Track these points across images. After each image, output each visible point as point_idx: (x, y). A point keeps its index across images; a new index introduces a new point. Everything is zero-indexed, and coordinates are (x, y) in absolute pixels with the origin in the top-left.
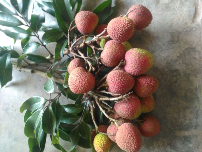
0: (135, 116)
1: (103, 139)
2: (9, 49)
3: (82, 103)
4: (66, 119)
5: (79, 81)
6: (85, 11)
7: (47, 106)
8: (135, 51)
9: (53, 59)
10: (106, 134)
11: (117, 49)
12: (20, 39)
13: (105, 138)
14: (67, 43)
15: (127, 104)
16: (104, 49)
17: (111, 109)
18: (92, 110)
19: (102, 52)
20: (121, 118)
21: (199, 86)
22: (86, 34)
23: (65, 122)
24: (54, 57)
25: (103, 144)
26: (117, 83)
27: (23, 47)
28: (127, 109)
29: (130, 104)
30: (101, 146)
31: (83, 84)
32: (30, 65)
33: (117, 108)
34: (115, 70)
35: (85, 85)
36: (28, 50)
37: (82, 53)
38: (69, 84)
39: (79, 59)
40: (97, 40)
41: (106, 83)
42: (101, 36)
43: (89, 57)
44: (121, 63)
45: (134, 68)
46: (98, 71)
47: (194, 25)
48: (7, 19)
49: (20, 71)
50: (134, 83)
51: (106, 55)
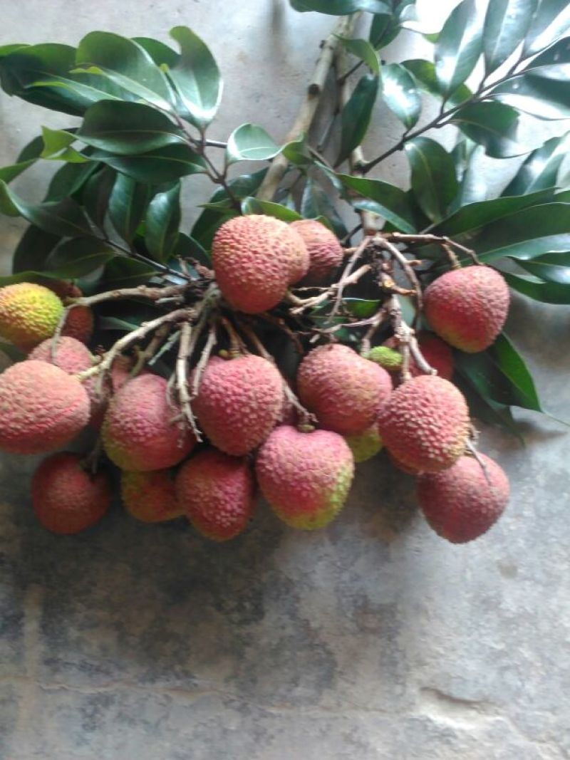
0: (113, 442)
1: (42, 319)
2: (403, 13)
3: (180, 259)
4: (127, 192)
5: (259, 250)
6: (506, 306)
7: (181, 127)
8: (343, 468)
9: (352, 173)
10: (58, 330)
11: (359, 404)
12: (437, 58)
13: (46, 326)
14: (401, 228)
15: (158, 421)
16: (365, 358)
17: (147, 360)
18: (149, 291)
19: (353, 352)
20: (112, 393)
21: (196, 685)
22: (426, 301)
23: (118, 187)
24: (360, 177)
25: (23, 315)
26: (237, 390)
27: (406, 63)
28: (139, 417)
29: (156, 430)
30: (18, 309)
31: (244, 265)
32: (341, 83)
33: (147, 382)
34: (284, 391)
35: (243, 272)
36: (396, 81)
37: (361, 279)
38: (254, 217)
39: (338, 265)
40: (397, 336)
41: (242, 352)
42: (411, 352)
43: (341, 301)
44: (307, 414)
45: (283, 460)
46: (289, 331)
47: (413, 690)
48: (514, 17)
49: (322, 45)
50: (230, 453)
51: (340, 363)
